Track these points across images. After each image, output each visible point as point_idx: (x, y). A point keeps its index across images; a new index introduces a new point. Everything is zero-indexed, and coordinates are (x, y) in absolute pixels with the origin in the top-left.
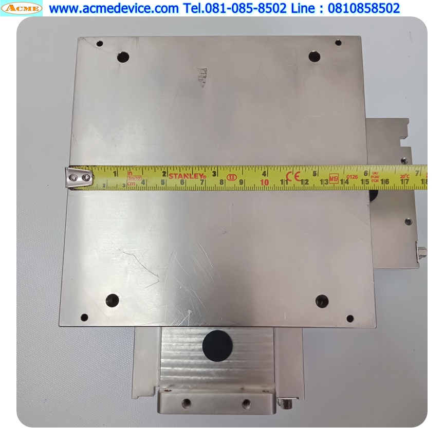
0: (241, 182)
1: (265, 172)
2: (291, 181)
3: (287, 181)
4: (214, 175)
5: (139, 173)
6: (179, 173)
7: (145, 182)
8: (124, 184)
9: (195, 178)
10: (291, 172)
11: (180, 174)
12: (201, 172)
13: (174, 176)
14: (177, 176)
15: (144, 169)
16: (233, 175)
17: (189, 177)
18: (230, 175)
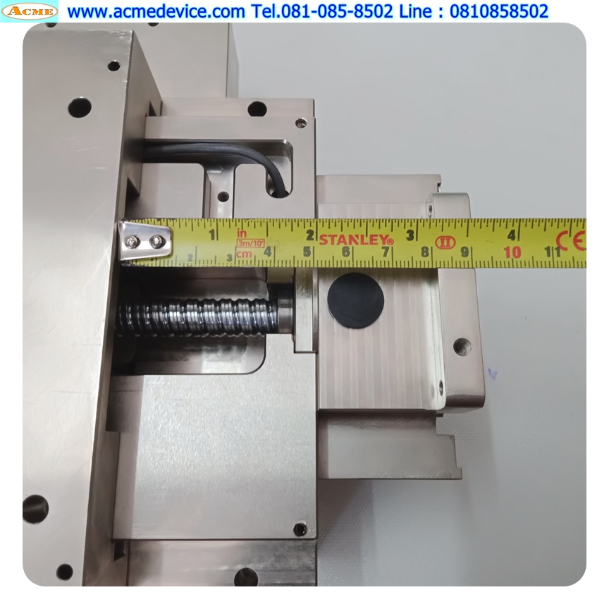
0: (465, 252)
1: (513, 232)
2: (566, 249)
3: (558, 249)
4: (411, 238)
5: (259, 233)
6: (339, 233)
7: (272, 251)
8: (230, 256)
9: (371, 243)
10: (566, 232)
11: (342, 236)
12: (385, 231)
13: (329, 239)
14: (336, 239)
15: (270, 225)
16: (449, 238)
17: (359, 241)
18: (442, 238)
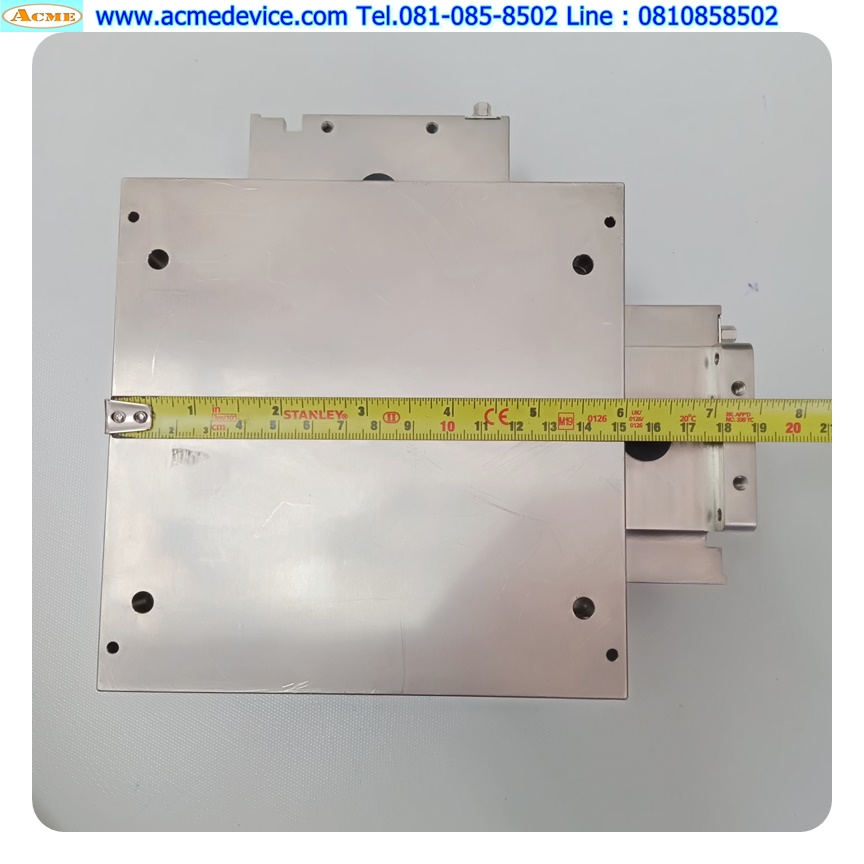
0: (408, 426)
1: (448, 409)
2: (492, 424)
3: (486, 424)
4: (362, 414)
5: (232, 408)
6: (301, 409)
7: (243, 424)
8: (206, 429)
9: (329, 418)
10: (492, 410)
11: (303, 412)
12: (340, 407)
13: (292, 414)
14: (298, 414)
15: (240, 402)
16: (394, 414)
17: (318, 416)
18: (389, 414)
